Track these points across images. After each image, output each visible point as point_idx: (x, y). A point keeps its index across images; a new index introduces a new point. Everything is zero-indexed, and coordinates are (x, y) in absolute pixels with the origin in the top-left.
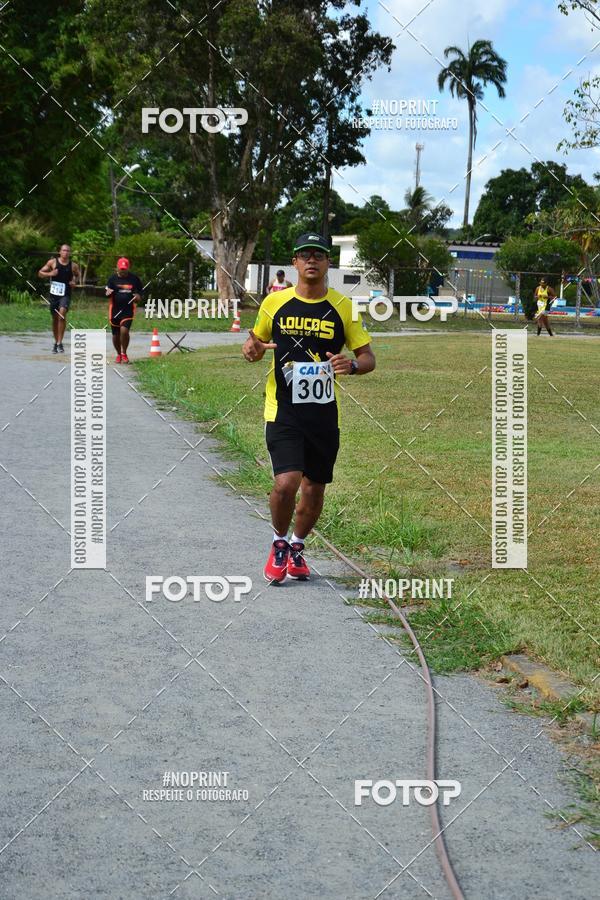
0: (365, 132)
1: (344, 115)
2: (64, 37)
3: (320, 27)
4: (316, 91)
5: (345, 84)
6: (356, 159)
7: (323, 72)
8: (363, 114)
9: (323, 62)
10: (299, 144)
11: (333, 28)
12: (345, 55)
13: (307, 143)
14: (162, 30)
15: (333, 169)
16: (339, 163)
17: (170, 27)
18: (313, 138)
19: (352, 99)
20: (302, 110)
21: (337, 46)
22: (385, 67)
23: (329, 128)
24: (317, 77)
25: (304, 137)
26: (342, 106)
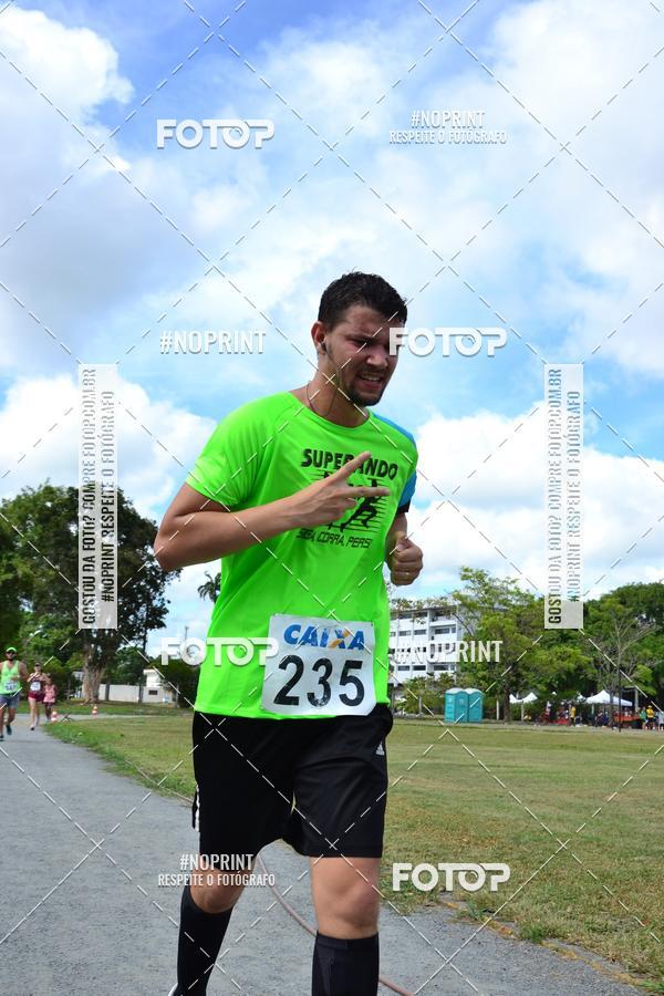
0: (166, 611)
1: (156, 603)
2: (5, 561)
3: (145, 557)
4: (141, 590)
5: (157, 588)
6: (161, 625)
7: (146, 581)
8: (165, 602)
9: (146, 576)
10: (131, 617)
11: (151, 559)
12: (157, 573)
13: (136, 616)
14: (62, 557)
15: (148, 631)
16: (152, 627)
17: (66, 556)
18: (139, 614)
19: (160, 595)
20: (134, 600)
21: (153, 568)
22: (177, 579)
23: (147, 610)
24: (142, 584)
25: (134, 613)
26: (154, 598)
